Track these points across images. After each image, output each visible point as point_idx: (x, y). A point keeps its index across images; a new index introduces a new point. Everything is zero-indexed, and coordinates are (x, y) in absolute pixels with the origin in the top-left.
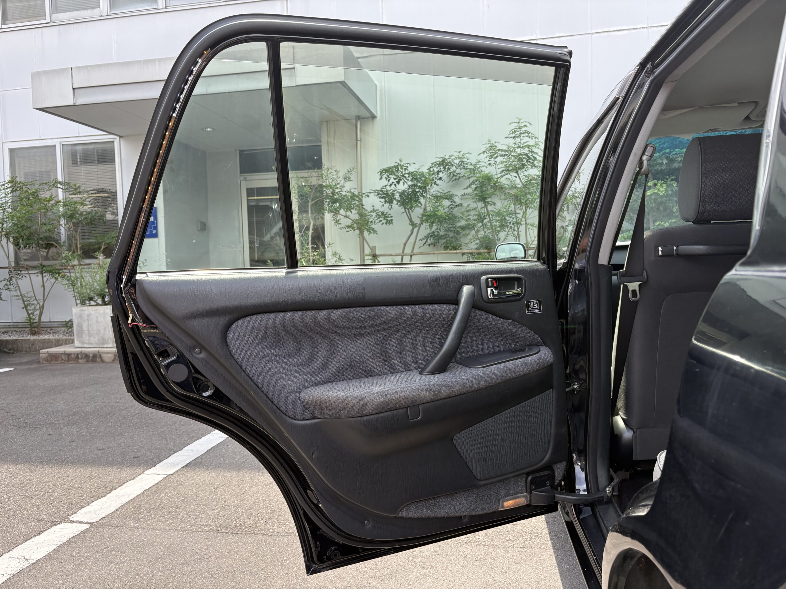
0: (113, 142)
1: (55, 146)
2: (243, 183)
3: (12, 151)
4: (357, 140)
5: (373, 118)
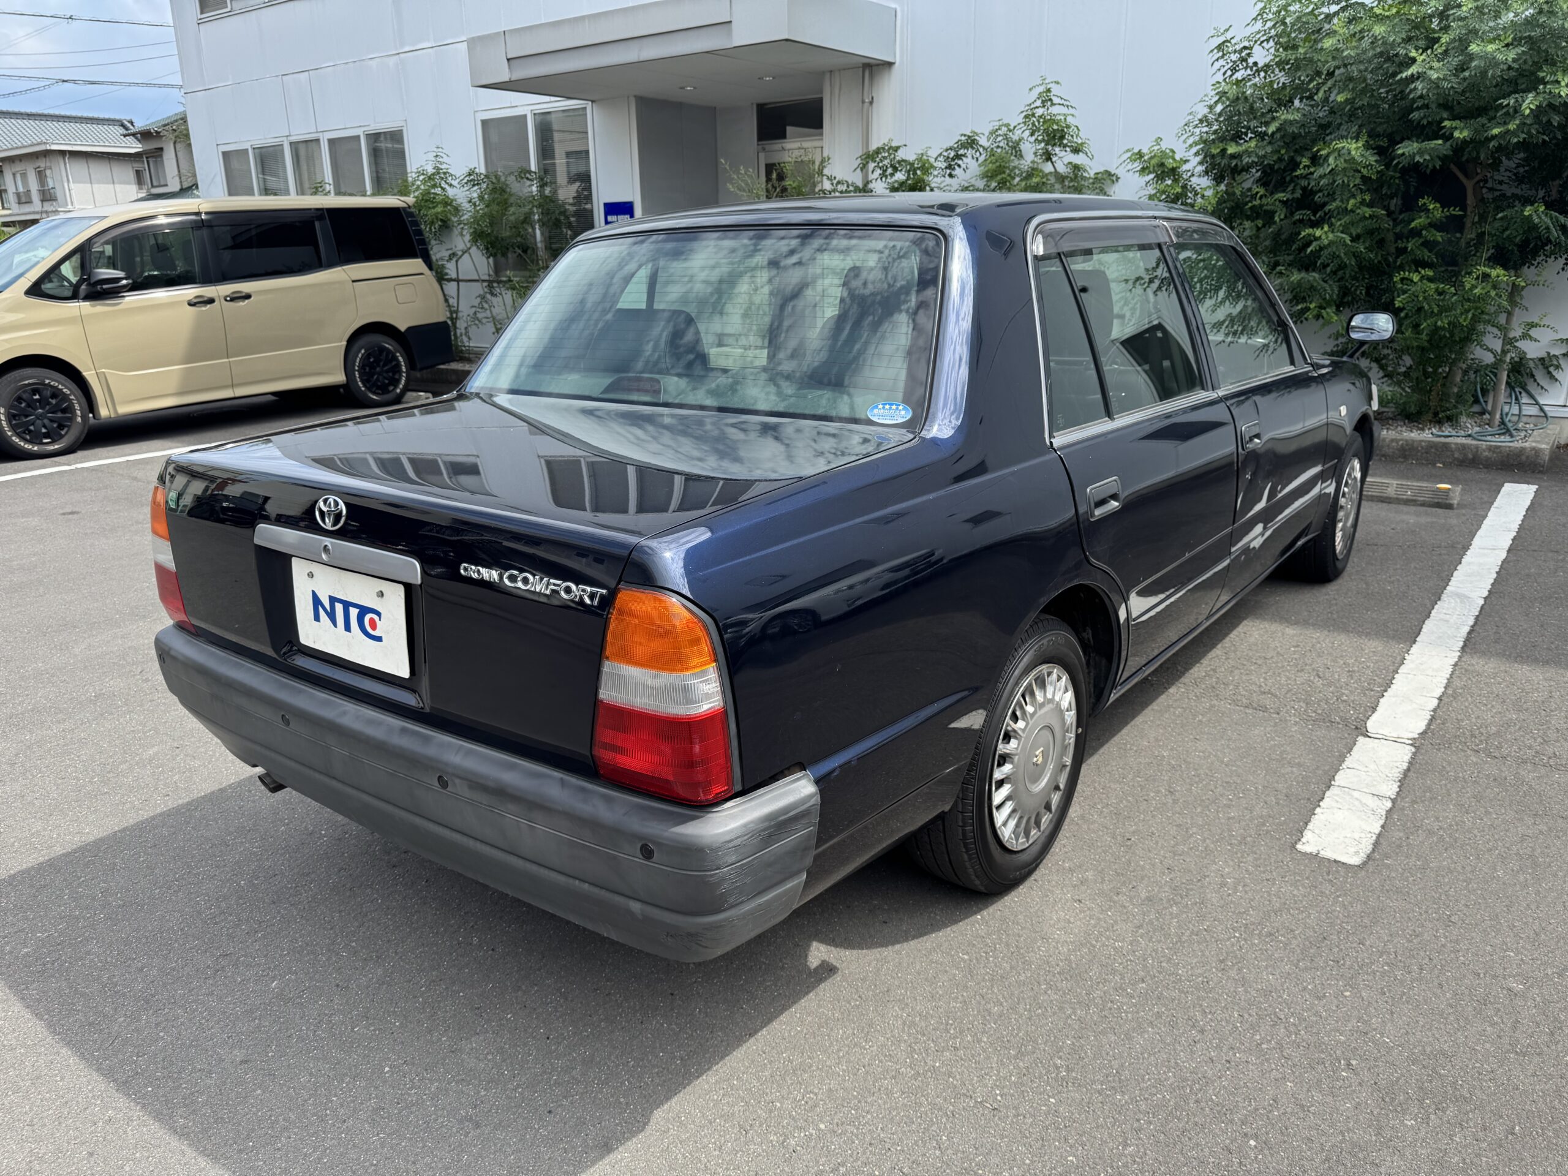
0: (585, 108)
1: (525, 116)
2: (762, 155)
3: (485, 123)
4: (863, 102)
5: (890, 64)
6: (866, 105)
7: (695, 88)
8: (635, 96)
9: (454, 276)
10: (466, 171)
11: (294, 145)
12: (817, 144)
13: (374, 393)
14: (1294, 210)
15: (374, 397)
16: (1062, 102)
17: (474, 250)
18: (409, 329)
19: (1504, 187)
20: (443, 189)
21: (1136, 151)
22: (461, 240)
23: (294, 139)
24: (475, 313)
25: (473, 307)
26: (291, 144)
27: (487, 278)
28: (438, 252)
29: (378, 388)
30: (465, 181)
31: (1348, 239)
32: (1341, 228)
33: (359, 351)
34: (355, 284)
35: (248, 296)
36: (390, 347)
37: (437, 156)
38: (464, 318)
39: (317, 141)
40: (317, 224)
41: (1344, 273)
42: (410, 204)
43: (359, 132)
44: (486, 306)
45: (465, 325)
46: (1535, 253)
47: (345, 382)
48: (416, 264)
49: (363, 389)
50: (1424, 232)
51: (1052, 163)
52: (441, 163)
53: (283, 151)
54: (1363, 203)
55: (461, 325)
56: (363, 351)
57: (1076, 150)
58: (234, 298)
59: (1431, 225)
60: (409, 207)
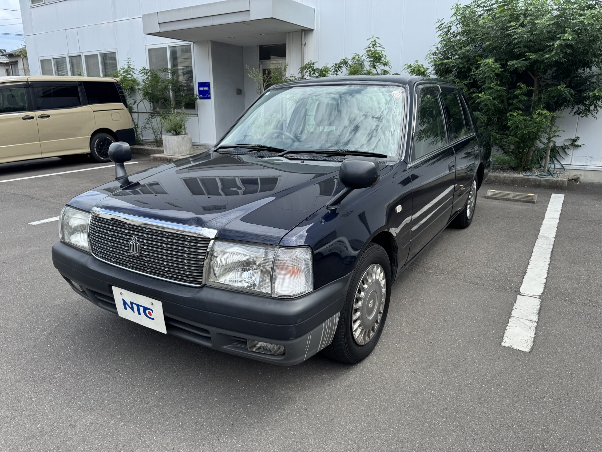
1: (166, 48)
2: (261, 66)
4: (302, 45)
5: (312, 30)
6: (303, 46)
7: (235, 38)
8: (211, 41)
9: (136, 111)
10: (142, 68)
11: (71, 58)
12: (284, 61)
13: (102, 157)
14: (470, 88)
15: (102, 159)
16: (380, 46)
17: (145, 101)
18: (117, 131)
19: (548, 81)
20: (132, 76)
21: (409, 65)
22: (139, 96)
23: (71, 55)
24: (145, 126)
25: (144, 123)
26: (69, 57)
27: (150, 111)
28: (130, 101)
29: (104, 155)
30: (141, 72)
31: (491, 98)
32: (488, 94)
33: (96, 140)
34: (94, 112)
35: (48, 116)
36: (109, 138)
37: (129, 62)
38: (141, 128)
39: (80, 56)
40: (79, 87)
41: (489, 113)
42: (118, 81)
43: (98, 53)
44: (149, 123)
45: (141, 130)
46: (561, 105)
47: (90, 152)
48: (120, 105)
49: (98, 155)
50: (519, 97)
51: (376, 69)
52: (131, 65)
53: (66, 60)
54: (497, 85)
55: (139, 130)
56: (98, 140)
57: (385, 64)
58: (42, 117)
59: (522, 94)
60: (118, 82)
